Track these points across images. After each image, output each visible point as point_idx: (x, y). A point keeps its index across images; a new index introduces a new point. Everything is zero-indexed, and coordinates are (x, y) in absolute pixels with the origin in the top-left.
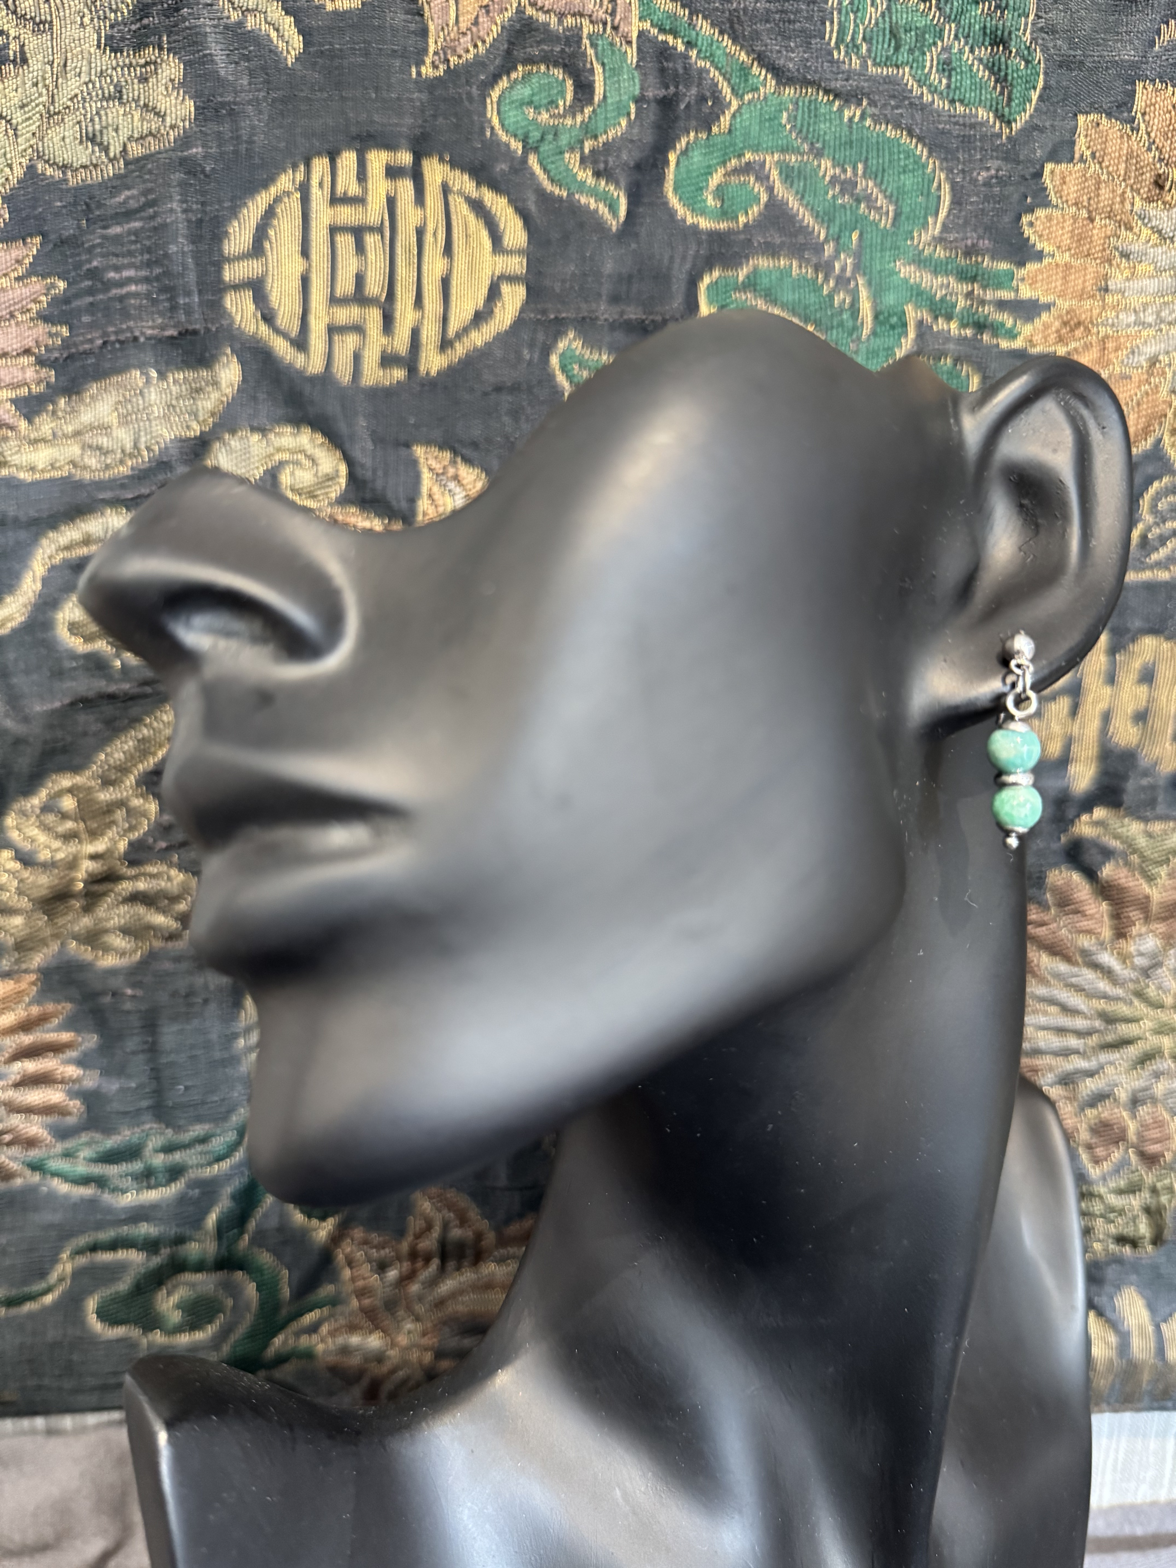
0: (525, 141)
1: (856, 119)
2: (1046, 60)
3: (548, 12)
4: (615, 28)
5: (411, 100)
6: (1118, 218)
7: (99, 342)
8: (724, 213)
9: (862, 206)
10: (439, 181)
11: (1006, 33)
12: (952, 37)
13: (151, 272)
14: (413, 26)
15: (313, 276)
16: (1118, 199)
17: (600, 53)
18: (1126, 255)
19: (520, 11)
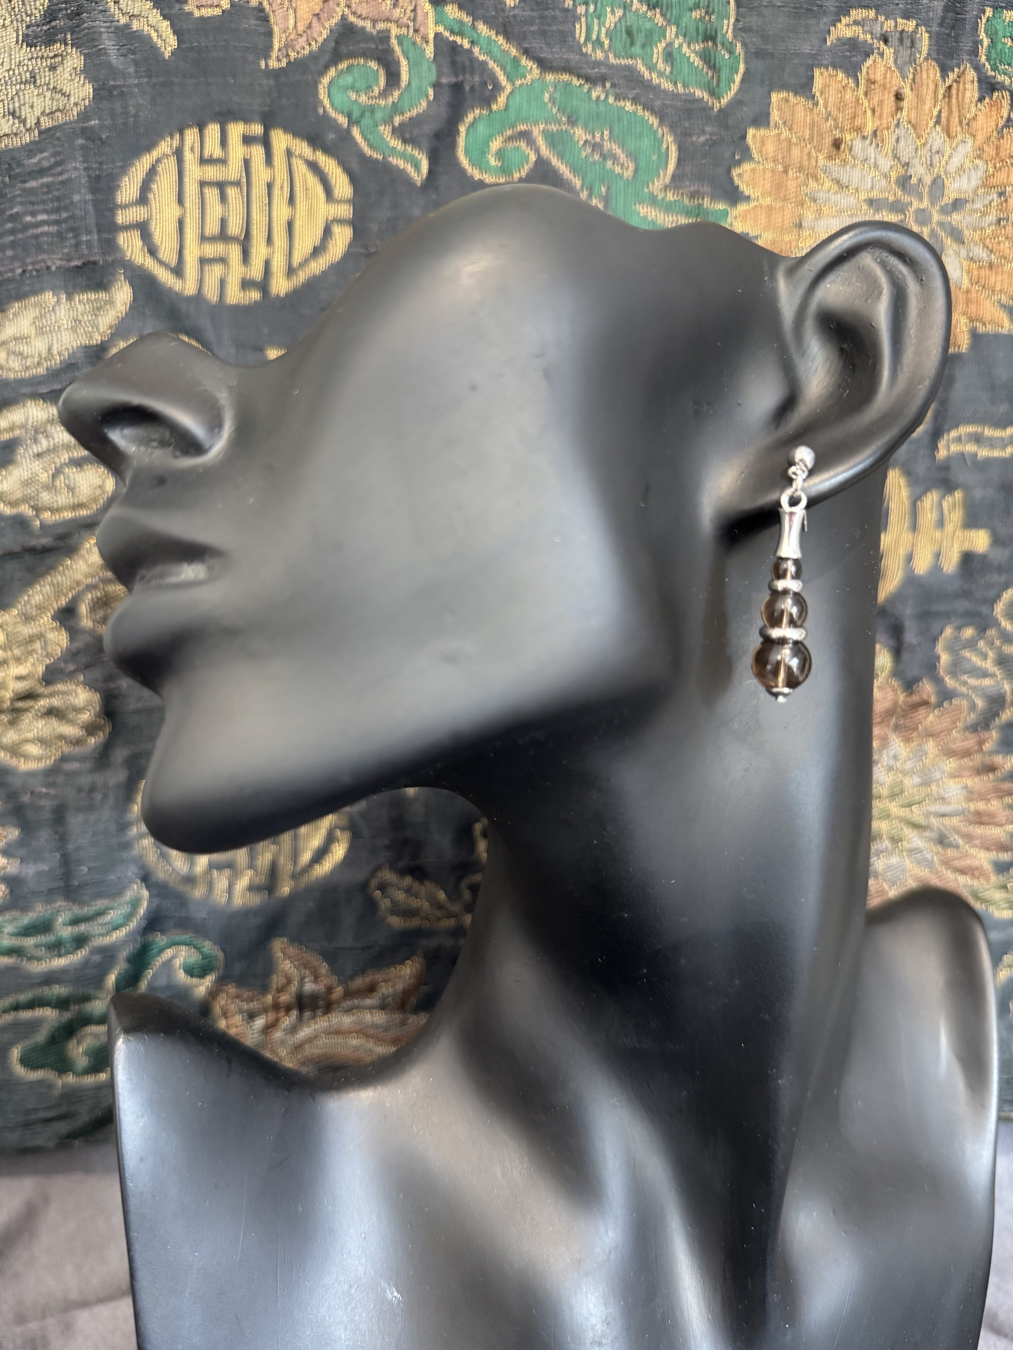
0: (349, 116)
1: (602, 97)
2: (746, 53)
3: (364, 19)
4: (416, 31)
5: (260, 85)
6: (806, 172)
7: (19, 271)
8: (505, 170)
9: (609, 163)
10: (284, 147)
11: (713, 33)
12: (673, 36)
13: (60, 216)
14: (262, 29)
15: (188, 220)
16: (805, 158)
17: (405, 49)
18: (815, 200)
19: (344, 18)
